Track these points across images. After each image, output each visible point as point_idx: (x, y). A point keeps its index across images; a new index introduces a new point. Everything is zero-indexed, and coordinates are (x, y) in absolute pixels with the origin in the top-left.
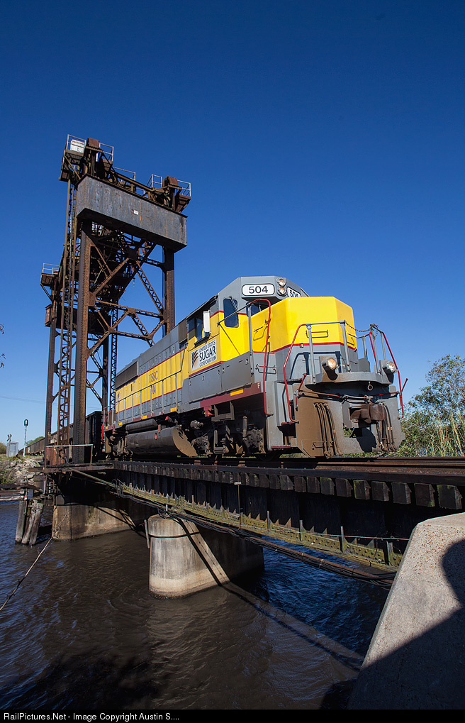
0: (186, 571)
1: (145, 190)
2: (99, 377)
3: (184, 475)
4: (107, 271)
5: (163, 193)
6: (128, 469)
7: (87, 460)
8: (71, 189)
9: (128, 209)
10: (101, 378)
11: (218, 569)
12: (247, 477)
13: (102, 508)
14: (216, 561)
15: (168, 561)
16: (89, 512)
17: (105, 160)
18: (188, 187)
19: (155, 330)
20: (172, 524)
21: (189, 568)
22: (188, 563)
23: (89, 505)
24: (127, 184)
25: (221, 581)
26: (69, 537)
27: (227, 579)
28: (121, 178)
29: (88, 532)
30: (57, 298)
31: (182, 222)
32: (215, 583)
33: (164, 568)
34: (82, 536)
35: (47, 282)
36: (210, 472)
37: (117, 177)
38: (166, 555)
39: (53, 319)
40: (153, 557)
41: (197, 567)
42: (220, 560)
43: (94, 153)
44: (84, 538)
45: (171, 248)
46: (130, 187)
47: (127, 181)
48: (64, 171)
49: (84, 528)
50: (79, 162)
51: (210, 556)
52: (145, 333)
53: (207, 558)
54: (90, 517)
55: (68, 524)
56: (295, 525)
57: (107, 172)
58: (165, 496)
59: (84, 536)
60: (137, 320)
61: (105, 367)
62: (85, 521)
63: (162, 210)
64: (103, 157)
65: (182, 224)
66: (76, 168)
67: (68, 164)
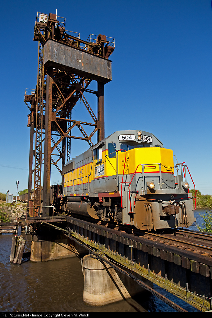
0: (104, 291)
1: (86, 44)
2: (60, 158)
3: (104, 234)
4: (62, 98)
5: (97, 46)
6: (74, 223)
7: (51, 215)
8: (40, 47)
9: (75, 59)
10: (61, 158)
11: (124, 290)
12: (136, 244)
13: (60, 243)
14: (123, 285)
15: (94, 284)
16: (52, 245)
17: (60, 27)
18: (113, 41)
19: (92, 134)
20: (97, 262)
21: (106, 288)
22: (106, 286)
23: (52, 241)
24: (74, 41)
25: (126, 297)
26: (40, 260)
27: (130, 296)
28: (71, 38)
29: (51, 258)
30: (34, 110)
31: (109, 65)
32: (122, 298)
33: (92, 288)
34: (48, 260)
35: (28, 99)
36: (117, 235)
37: (68, 37)
38: (93, 280)
39: (32, 123)
40: (85, 281)
41: (111, 288)
42: (126, 284)
43: (54, 24)
44: (49, 261)
45: (102, 82)
46: (76, 43)
47: (74, 39)
48: (36, 35)
49: (49, 255)
50: (45, 29)
51: (119, 282)
52: (86, 136)
53: (117, 283)
54: (52, 248)
55: (40, 252)
56: (163, 275)
57: (62, 34)
58: (94, 242)
59: (49, 259)
60: (81, 128)
61: (64, 152)
62: (49, 251)
63: (96, 58)
64: (59, 26)
65: (109, 66)
66: (43, 33)
67: (38, 31)
